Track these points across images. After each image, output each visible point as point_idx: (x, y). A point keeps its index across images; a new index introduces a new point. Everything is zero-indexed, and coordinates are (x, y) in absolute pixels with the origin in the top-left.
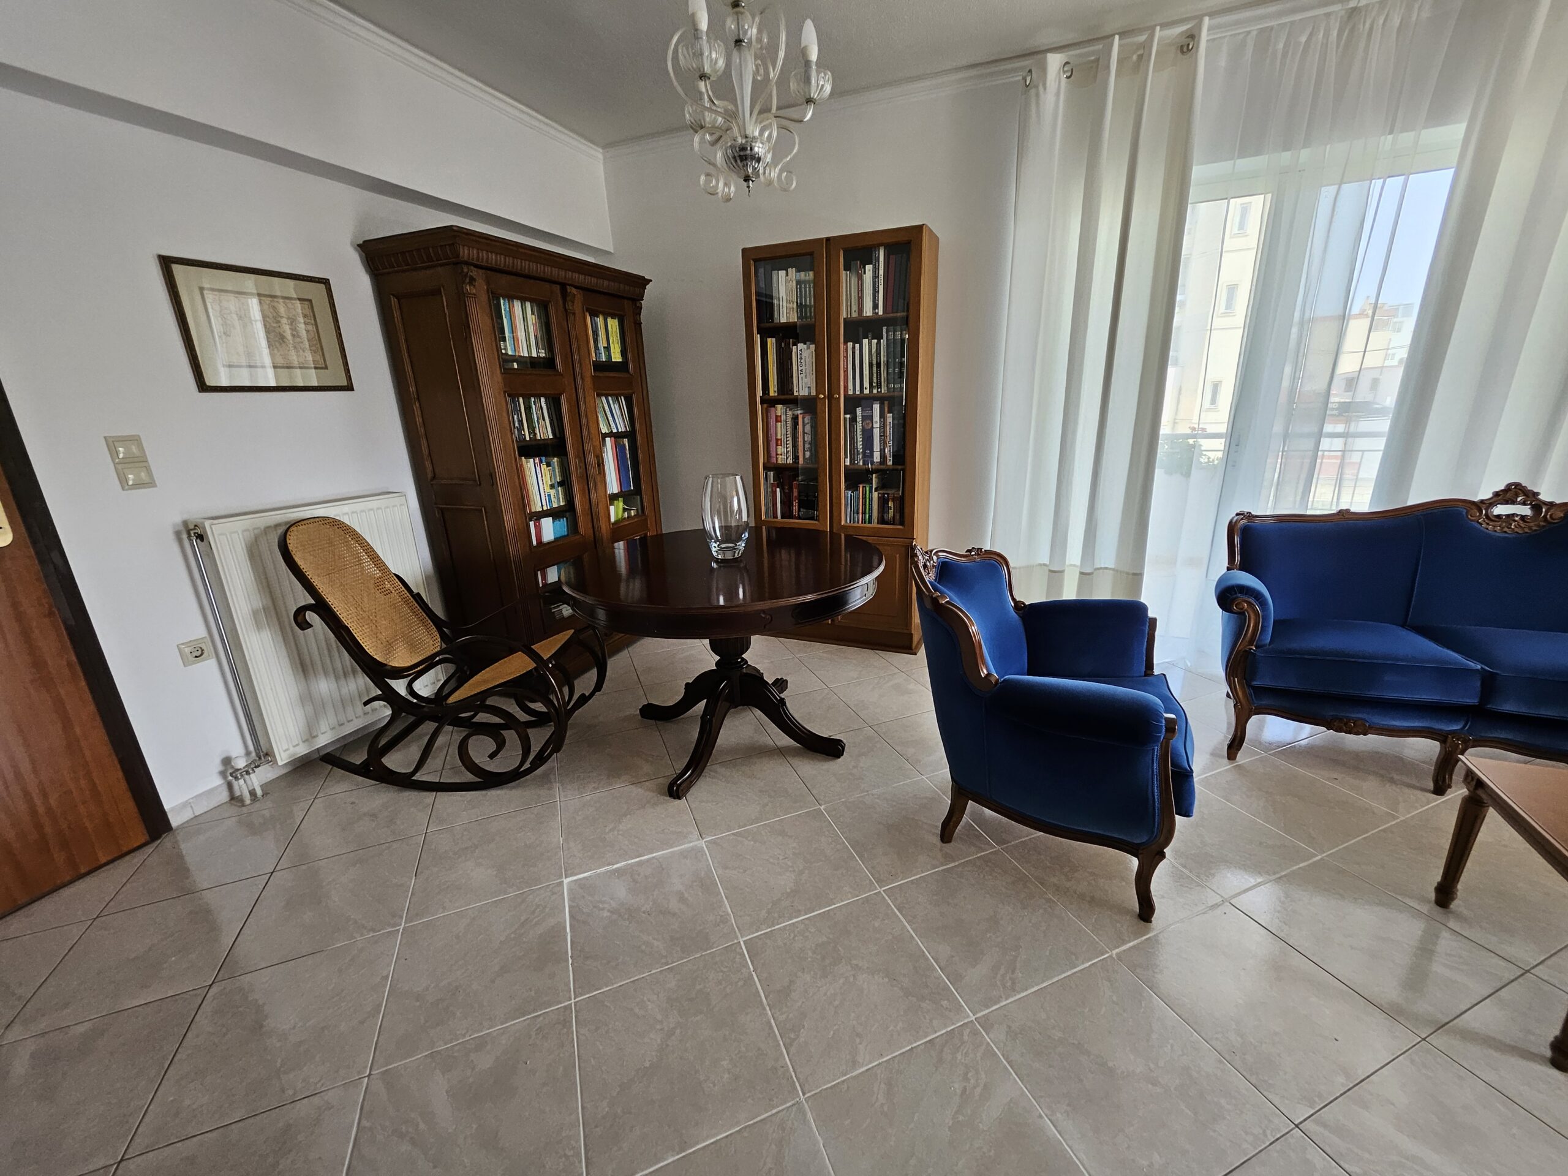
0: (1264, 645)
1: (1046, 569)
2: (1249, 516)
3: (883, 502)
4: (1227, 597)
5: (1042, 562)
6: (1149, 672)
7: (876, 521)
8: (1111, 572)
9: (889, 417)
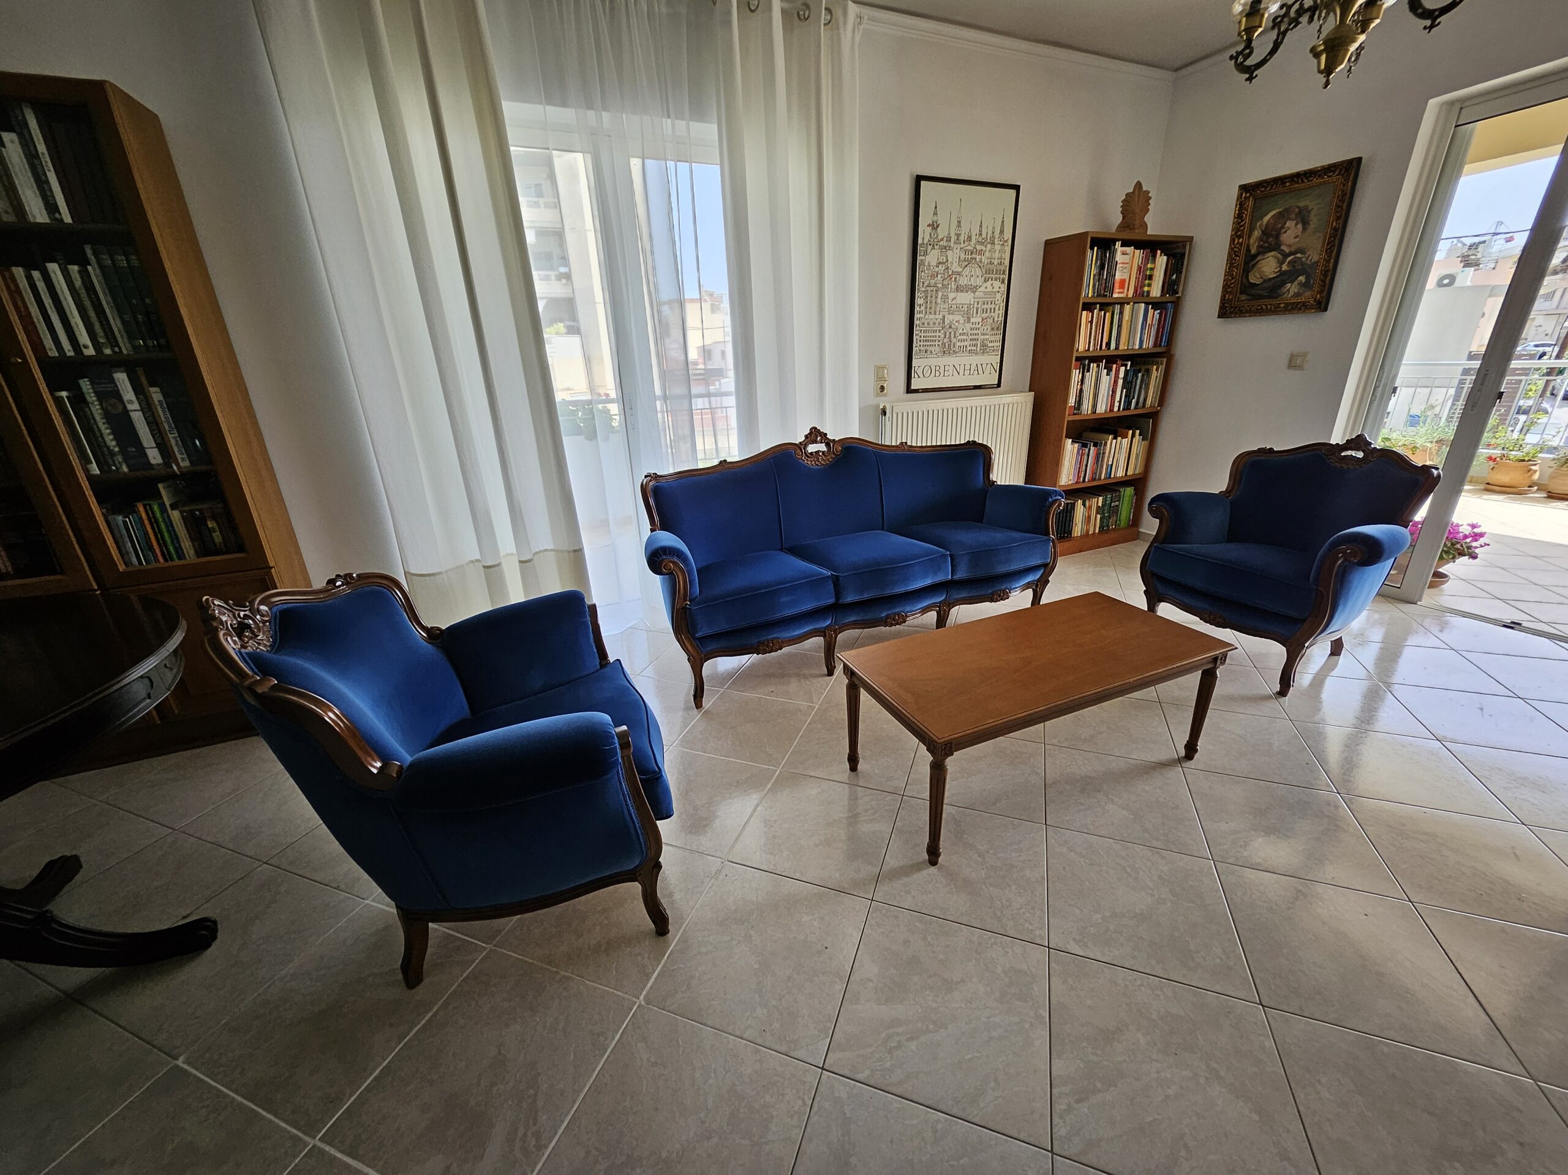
0: (696, 597)
1: (480, 565)
2: (656, 477)
3: (195, 525)
4: (657, 559)
5: (473, 559)
6: (604, 662)
7: (192, 552)
8: (552, 553)
9: (156, 394)
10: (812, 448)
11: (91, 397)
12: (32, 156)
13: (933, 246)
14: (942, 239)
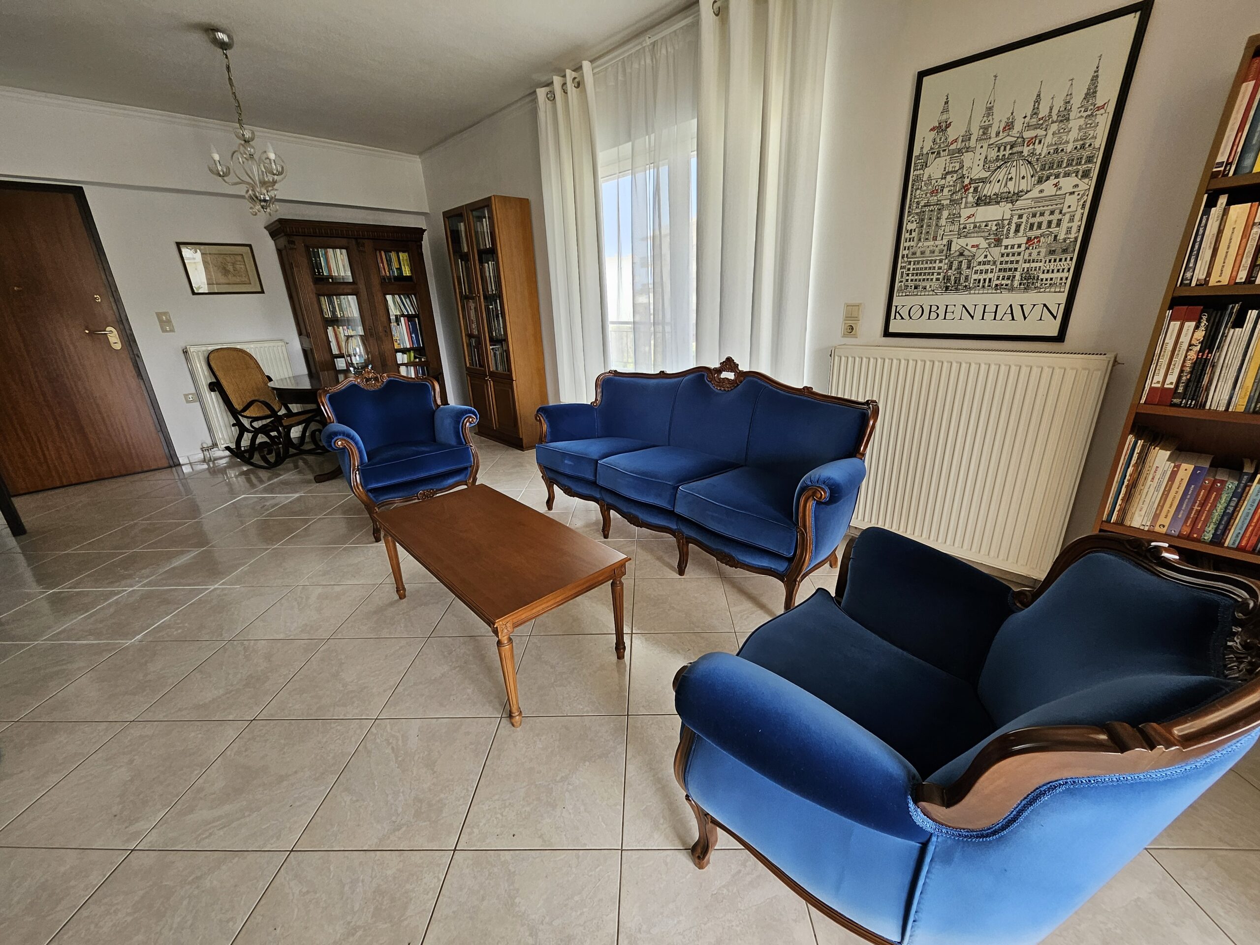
12: (487, 225)
13: (939, 153)
14: (956, 141)
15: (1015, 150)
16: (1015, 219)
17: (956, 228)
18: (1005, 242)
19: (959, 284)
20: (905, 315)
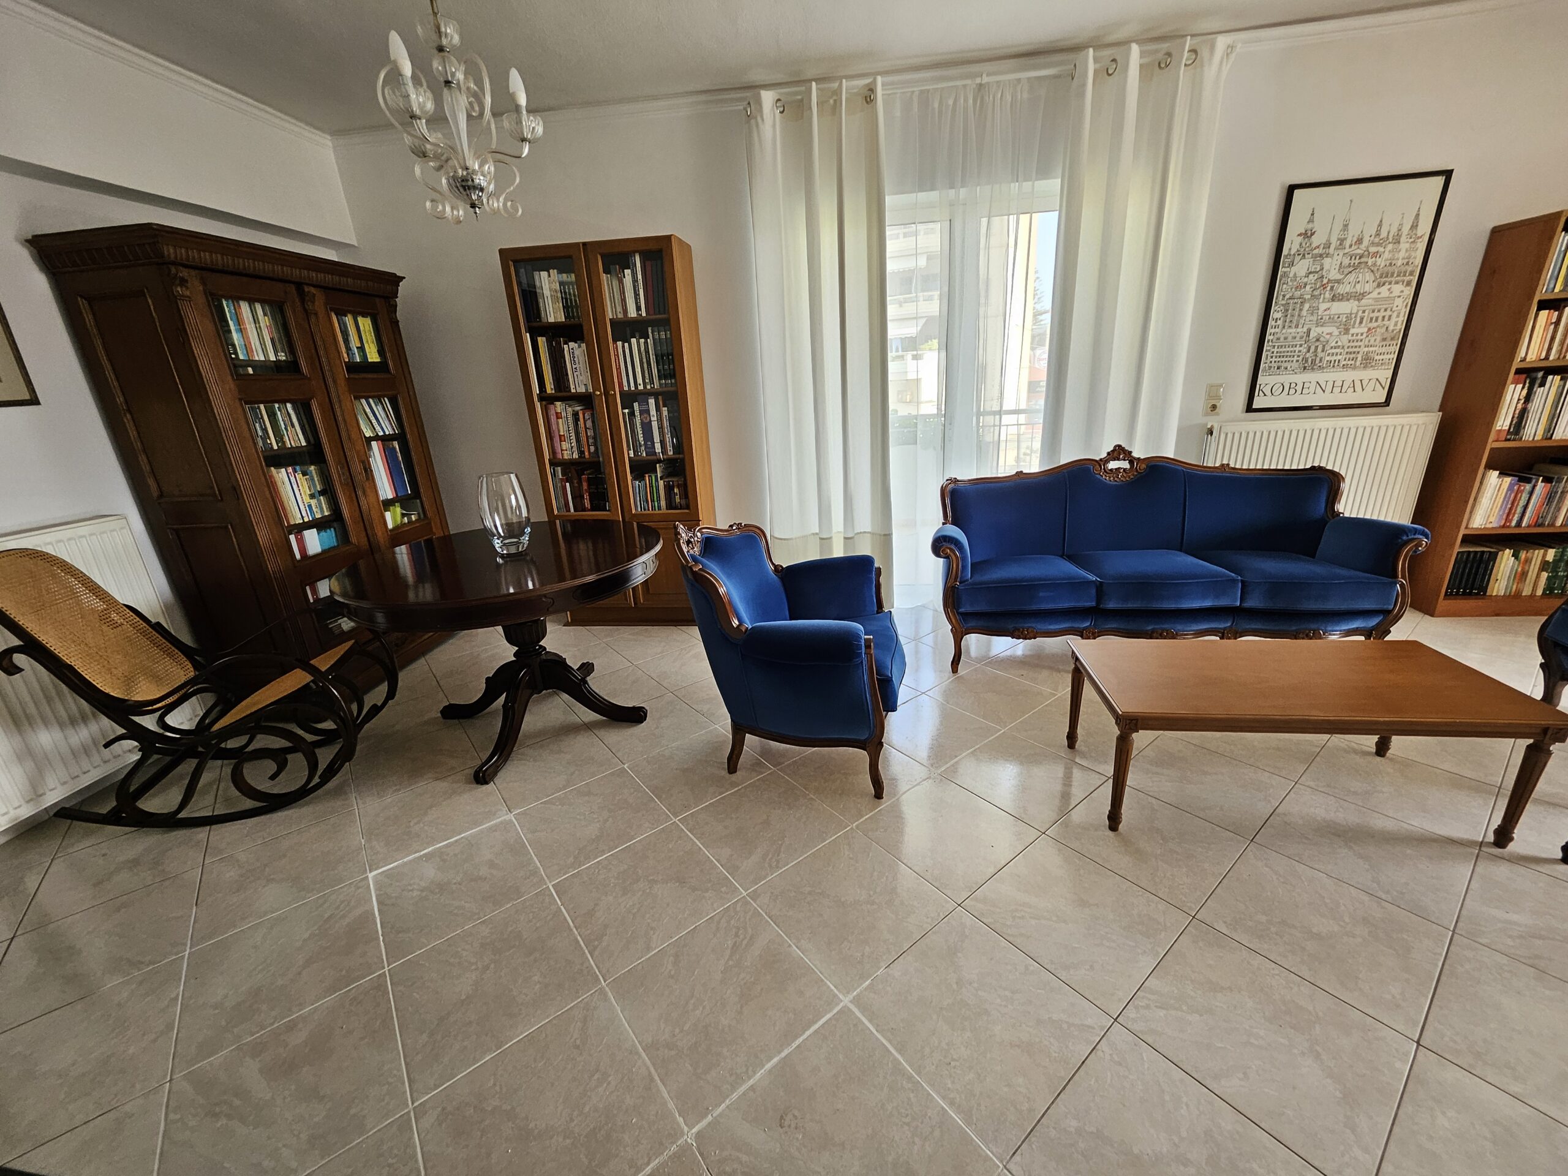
0: (967, 580)
1: (818, 537)
2: (956, 481)
3: (669, 489)
4: (940, 545)
5: (814, 532)
6: (880, 611)
7: (665, 507)
8: (869, 535)
9: (665, 411)
10: (1113, 465)
11: (637, 413)
12: (635, 281)
13: (1304, 255)
14: (1318, 247)
15: (1363, 260)
16: (1360, 313)
17: (1315, 318)
18: (1352, 331)
19: (1315, 365)
20: (1268, 392)
